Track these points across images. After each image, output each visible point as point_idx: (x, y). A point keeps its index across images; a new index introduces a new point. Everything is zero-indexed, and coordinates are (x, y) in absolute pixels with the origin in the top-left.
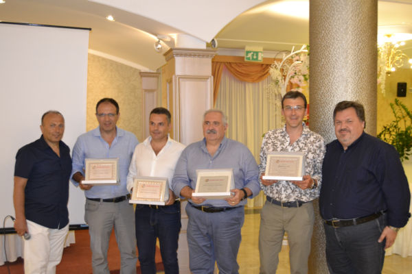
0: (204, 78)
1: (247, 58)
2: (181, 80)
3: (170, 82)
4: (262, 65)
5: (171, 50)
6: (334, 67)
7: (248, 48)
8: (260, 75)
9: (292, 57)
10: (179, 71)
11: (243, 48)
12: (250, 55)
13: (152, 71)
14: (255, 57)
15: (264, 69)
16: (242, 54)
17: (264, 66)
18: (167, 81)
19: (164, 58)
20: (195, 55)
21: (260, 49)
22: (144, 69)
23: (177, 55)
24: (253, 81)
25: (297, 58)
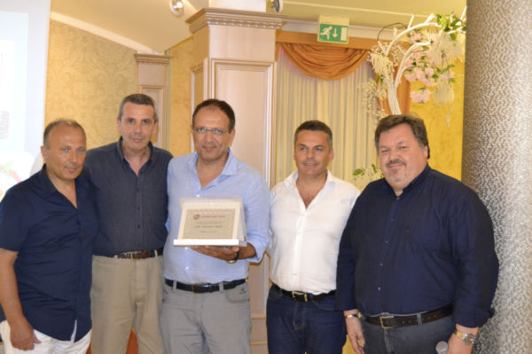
0: (262, 66)
1: (321, 36)
2: (219, 67)
3: (198, 70)
4: (347, 49)
5: (202, 12)
6: (516, 50)
7: (323, 20)
8: (342, 67)
9: (409, 35)
10: (215, 51)
11: (316, 20)
12: (327, 32)
13: (157, 54)
14: (335, 35)
15: (350, 57)
16: (312, 29)
17: (350, 52)
18: (193, 69)
19: (187, 26)
20: (245, 23)
21: (344, 21)
22: (142, 49)
23: (213, 21)
24: (331, 77)
25: (418, 36)
